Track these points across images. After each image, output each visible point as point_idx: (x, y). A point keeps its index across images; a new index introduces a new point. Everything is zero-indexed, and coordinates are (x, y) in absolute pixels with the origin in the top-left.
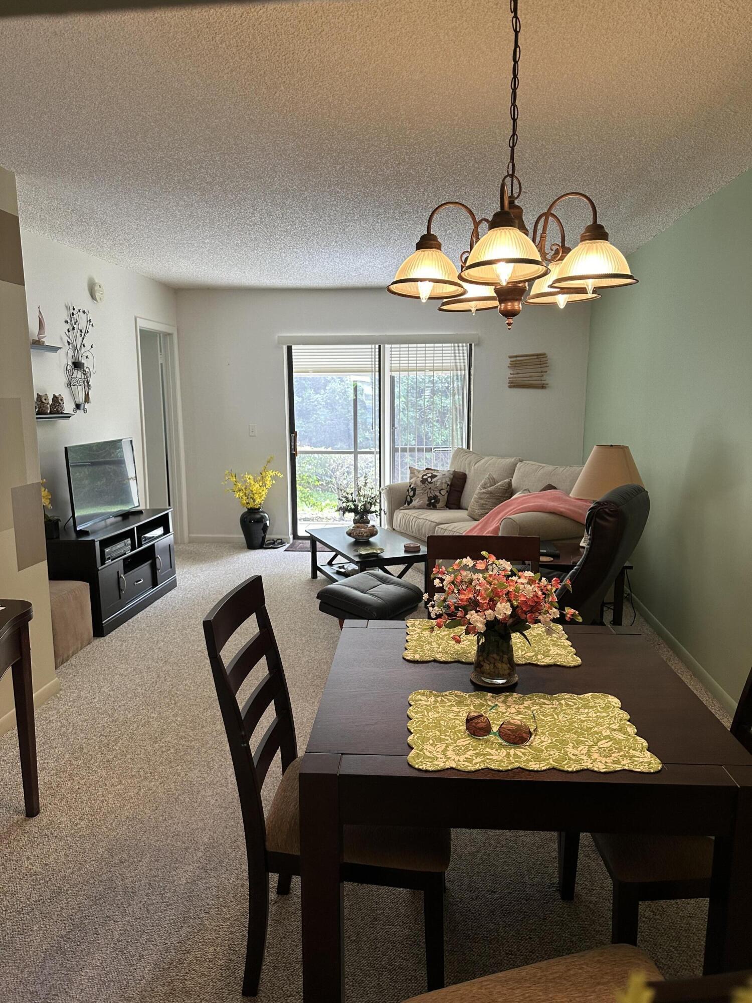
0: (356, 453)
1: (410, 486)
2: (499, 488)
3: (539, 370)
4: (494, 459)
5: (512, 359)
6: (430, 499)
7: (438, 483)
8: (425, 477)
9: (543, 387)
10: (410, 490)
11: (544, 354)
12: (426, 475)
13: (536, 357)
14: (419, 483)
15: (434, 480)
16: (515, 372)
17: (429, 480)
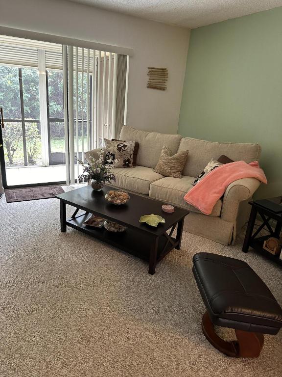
0: (23, 121)
1: (109, 152)
2: (182, 156)
3: (163, 78)
4: (159, 135)
5: (150, 70)
6: (125, 161)
7: (129, 151)
8: (119, 147)
9: (164, 89)
10: (110, 156)
11: (166, 69)
12: (119, 145)
13: (161, 70)
14: (117, 151)
15: (126, 148)
16: (152, 78)
17: (123, 148)
